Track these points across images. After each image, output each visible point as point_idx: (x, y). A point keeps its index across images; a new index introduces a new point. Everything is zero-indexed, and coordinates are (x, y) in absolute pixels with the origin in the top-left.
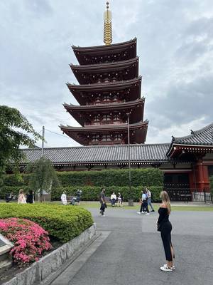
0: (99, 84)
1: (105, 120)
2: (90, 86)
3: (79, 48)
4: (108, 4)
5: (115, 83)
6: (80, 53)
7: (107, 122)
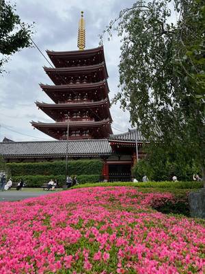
0: (71, 85)
1: (75, 117)
2: (62, 86)
3: (53, 52)
4: (82, 13)
5: (85, 85)
6: (54, 56)
7: (76, 119)
